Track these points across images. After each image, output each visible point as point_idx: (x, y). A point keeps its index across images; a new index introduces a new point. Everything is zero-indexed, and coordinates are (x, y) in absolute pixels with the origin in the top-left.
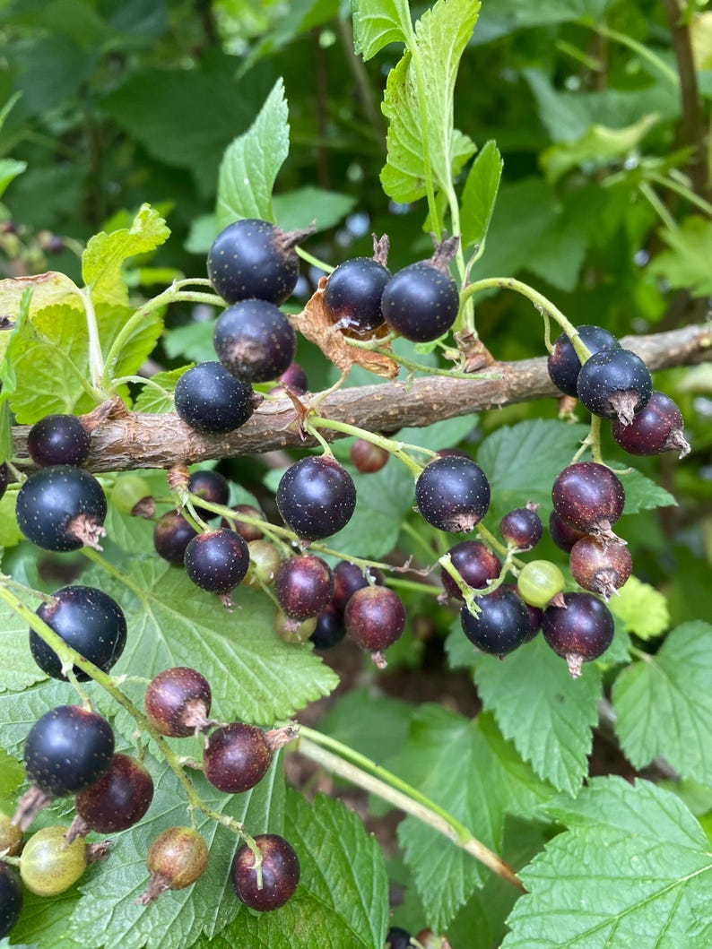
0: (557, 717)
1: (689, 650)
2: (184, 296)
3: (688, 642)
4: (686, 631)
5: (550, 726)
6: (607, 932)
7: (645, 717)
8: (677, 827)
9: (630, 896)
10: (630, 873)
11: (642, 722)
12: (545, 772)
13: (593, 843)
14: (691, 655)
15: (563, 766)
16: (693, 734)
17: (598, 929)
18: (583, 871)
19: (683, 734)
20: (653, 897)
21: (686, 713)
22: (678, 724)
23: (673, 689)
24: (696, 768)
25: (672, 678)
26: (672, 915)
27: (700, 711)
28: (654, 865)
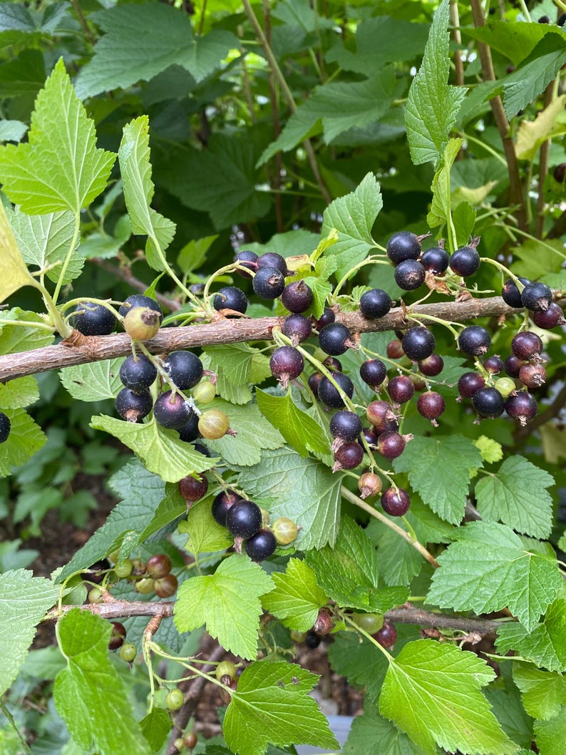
0: (449, 493)
1: (514, 469)
2: (373, 261)
3: (512, 466)
4: (511, 460)
5: (446, 497)
6: (478, 582)
7: (492, 502)
8: (509, 540)
9: (488, 569)
10: (488, 559)
11: (490, 505)
12: (444, 517)
13: (470, 547)
14: (514, 473)
15: (453, 513)
16: (515, 509)
17: (473, 581)
18: (465, 559)
19: (511, 509)
20: (498, 568)
21: (512, 500)
22: (508, 504)
23: (505, 488)
24: (517, 525)
25: (505, 483)
26: (508, 574)
27: (519, 498)
28: (498, 555)
